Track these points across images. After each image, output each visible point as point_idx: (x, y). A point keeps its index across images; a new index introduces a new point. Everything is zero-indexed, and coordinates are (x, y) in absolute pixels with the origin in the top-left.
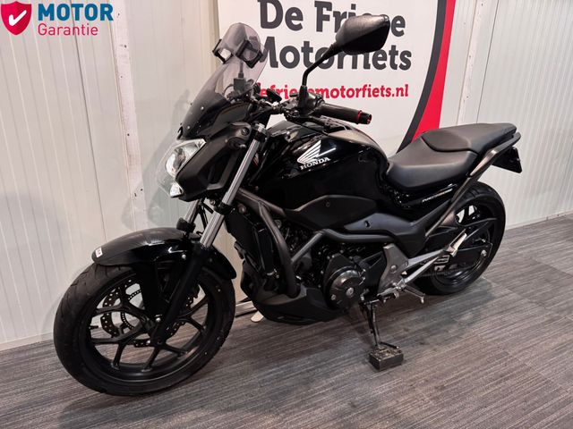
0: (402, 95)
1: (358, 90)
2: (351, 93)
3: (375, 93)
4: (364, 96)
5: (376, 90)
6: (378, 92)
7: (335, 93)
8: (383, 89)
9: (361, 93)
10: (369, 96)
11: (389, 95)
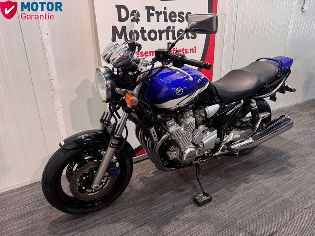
0: (193, 52)
6: (181, 51)
8: (183, 49)
11: (186, 53)
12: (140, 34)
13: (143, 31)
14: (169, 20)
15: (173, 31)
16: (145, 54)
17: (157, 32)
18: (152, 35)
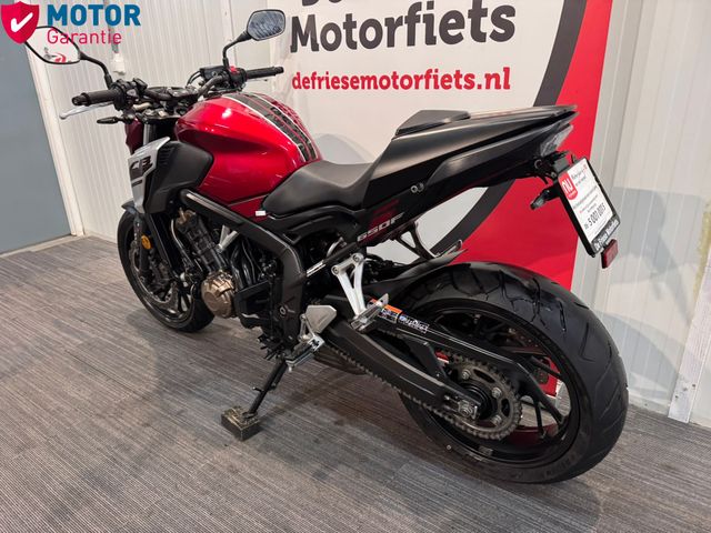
0: (498, 86)
1: (418, 78)
2: (406, 82)
3: (445, 82)
4: (427, 87)
5: (447, 78)
6: (450, 81)
7: (385, 82)
8: (458, 75)
9: (422, 83)
10: (436, 87)
11: (471, 85)
12: (343, 32)
13: (350, 23)
15: (429, 20)
16: (352, 82)
17: (383, 23)
18: (371, 34)
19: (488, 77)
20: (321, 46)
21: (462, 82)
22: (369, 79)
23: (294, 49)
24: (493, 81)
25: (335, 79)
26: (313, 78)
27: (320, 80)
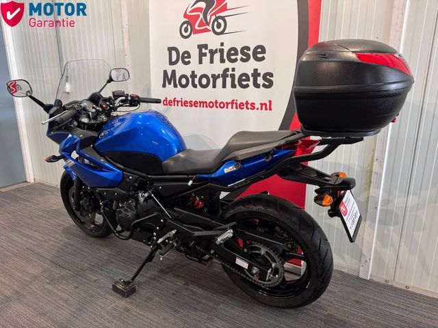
0: (266, 109)
1: (227, 104)
2: (222, 105)
3: (241, 106)
4: (232, 108)
5: (241, 104)
6: (243, 105)
7: (211, 105)
8: (247, 103)
9: (230, 106)
10: (237, 108)
11: (254, 108)
12: (190, 80)
13: (193, 75)
14: (226, 60)
15: (233, 76)
16: (194, 104)
17: (210, 77)
18: (204, 81)
19: (262, 105)
20: (178, 85)
21: (249, 106)
22: (203, 103)
23: (164, 86)
24: (264, 107)
25: (186, 102)
26: (174, 101)
27: (178, 102)
